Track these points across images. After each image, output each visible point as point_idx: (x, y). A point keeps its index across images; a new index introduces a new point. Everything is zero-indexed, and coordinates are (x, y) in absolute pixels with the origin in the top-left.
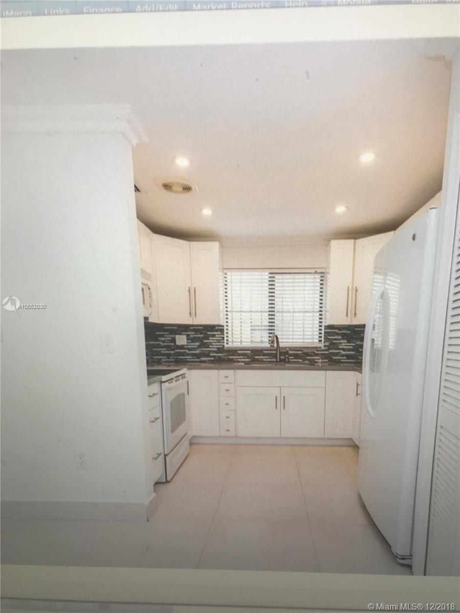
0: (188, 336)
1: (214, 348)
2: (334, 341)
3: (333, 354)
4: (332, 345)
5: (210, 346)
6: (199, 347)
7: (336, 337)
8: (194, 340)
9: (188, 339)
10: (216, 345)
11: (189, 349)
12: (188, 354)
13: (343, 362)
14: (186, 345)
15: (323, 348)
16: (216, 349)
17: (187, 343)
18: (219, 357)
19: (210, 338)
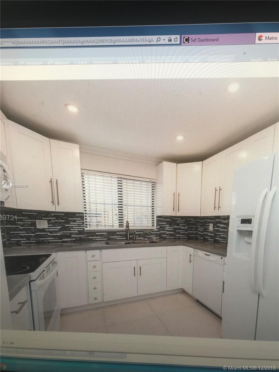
0: (49, 221)
1: (76, 231)
2: (162, 226)
3: (162, 234)
4: (161, 228)
5: (71, 230)
6: (60, 230)
7: (163, 223)
8: (54, 224)
9: (49, 224)
10: (77, 229)
11: (51, 232)
12: (50, 236)
13: (167, 239)
14: (47, 229)
15: (156, 230)
16: (77, 232)
17: (48, 226)
18: (80, 238)
19: (71, 223)
